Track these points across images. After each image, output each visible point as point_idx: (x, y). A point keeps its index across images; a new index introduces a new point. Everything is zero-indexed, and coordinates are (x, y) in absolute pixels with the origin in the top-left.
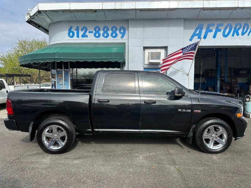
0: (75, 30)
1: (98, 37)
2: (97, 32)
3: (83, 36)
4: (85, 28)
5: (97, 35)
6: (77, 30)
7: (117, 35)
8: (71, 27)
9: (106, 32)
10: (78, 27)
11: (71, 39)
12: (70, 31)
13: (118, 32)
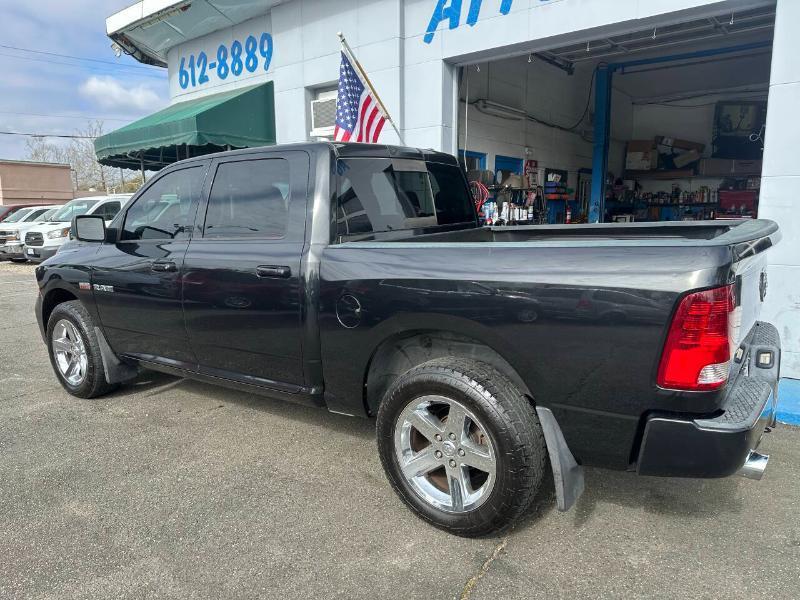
0: (189, 66)
1: (224, 76)
2: (223, 63)
3: (201, 81)
4: (203, 56)
5: (223, 71)
6: (192, 66)
7: (256, 62)
8: (183, 60)
9: (237, 59)
10: (192, 57)
11: (186, 91)
12: (183, 73)
13: (258, 53)
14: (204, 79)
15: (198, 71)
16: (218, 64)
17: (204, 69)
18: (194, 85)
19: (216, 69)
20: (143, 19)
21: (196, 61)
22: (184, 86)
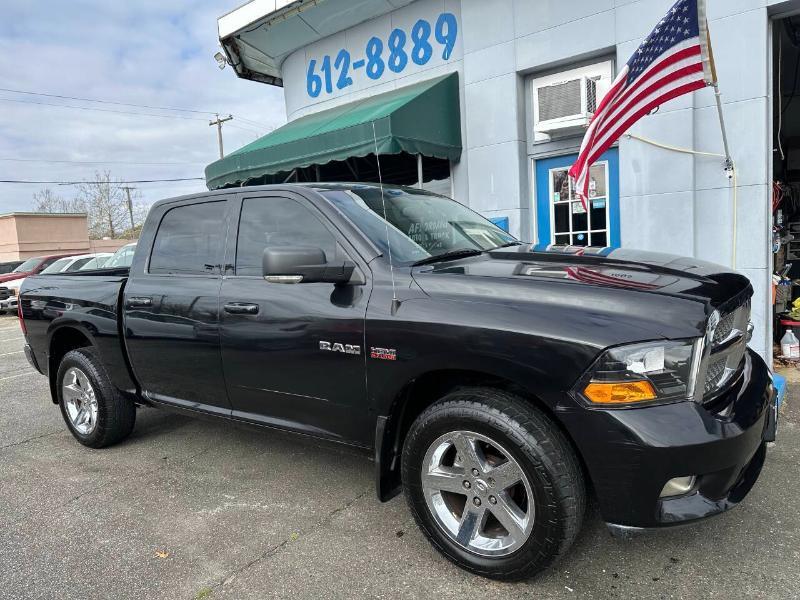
0: (322, 70)
1: (375, 76)
2: (375, 59)
3: (341, 85)
4: (344, 55)
5: (375, 69)
6: (326, 68)
7: (429, 51)
8: (313, 63)
9: (397, 51)
10: (327, 59)
11: (316, 100)
12: (311, 77)
13: (432, 40)
14: (344, 82)
15: (336, 75)
16: (367, 61)
17: (345, 71)
18: (329, 90)
19: (365, 68)
20: (276, 11)
21: (332, 62)
22: (315, 94)
